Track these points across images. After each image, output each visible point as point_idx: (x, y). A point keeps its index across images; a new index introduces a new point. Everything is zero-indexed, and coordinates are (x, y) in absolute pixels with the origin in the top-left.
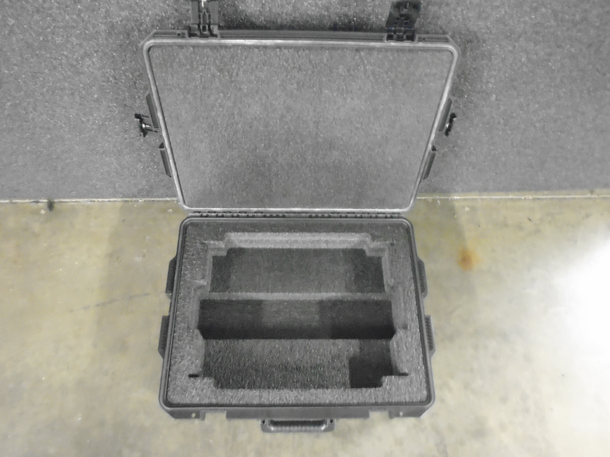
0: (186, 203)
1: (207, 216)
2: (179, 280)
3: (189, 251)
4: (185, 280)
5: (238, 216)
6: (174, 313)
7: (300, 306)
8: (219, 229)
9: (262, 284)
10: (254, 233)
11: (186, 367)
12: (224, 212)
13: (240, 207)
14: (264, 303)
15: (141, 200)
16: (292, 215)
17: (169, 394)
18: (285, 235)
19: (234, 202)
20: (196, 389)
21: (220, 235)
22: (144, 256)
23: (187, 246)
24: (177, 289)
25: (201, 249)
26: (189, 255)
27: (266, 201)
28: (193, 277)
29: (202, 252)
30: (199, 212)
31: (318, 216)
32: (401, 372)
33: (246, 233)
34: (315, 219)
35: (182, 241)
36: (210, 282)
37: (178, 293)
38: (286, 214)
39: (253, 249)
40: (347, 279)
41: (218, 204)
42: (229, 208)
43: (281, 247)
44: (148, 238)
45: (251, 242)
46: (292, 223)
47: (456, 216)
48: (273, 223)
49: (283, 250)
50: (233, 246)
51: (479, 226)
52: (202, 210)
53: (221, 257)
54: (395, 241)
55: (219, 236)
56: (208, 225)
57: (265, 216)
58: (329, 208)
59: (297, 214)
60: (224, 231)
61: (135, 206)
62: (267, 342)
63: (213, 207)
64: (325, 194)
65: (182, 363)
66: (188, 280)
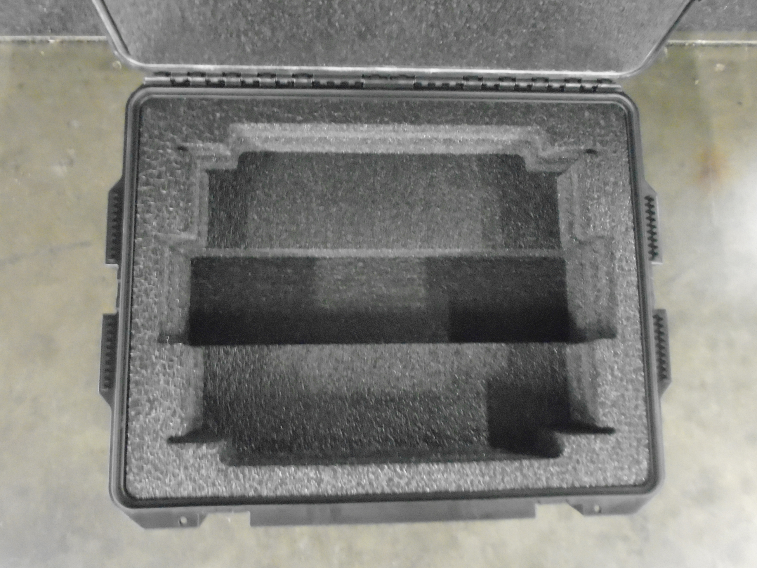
0: (131, 52)
1: (186, 84)
2: (133, 233)
3: (150, 166)
4: (145, 234)
5: (256, 85)
6: (126, 308)
7: (389, 270)
8: (214, 116)
9: (312, 231)
10: (292, 125)
11: (160, 422)
12: (224, 75)
13: (258, 63)
14: (318, 263)
15: (53, 40)
16: (377, 82)
17: (130, 477)
18: (361, 128)
19: (244, 50)
20: (186, 468)
21: (218, 128)
22: (71, 163)
23: (146, 156)
24: (129, 255)
25: (176, 162)
26: (151, 175)
27: (319, 48)
28: (163, 227)
29: (179, 169)
30: (167, 74)
31: (434, 85)
32: (601, 425)
33: (277, 125)
34: (426, 92)
35: (134, 142)
36: (205, 228)
37: (132, 263)
38: (364, 81)
39: (291, 155)
40: (485, 220)
41: (206, 57)
42: (233, 64)
43: (350, 151)
44: (75, 124)
45: (289, 141)
46: (376, 101)
47: (697, 82)
48: (335, 100)
49: (355, 156)
50: (250, 149)
51: (740, 103)
52: (172, 69)
53: (227, 171)
54: (598, 144)
55: (217, 132)
56: (190, 104)
57: (316, 86)
58: (461, 66)
59: (389, 81)
60: (226, 121)
61: (42, 53)
62: (328, 349)
63: (196, 63)
64: (457, 35)
65: (153, 414)
66: (154, 233)
